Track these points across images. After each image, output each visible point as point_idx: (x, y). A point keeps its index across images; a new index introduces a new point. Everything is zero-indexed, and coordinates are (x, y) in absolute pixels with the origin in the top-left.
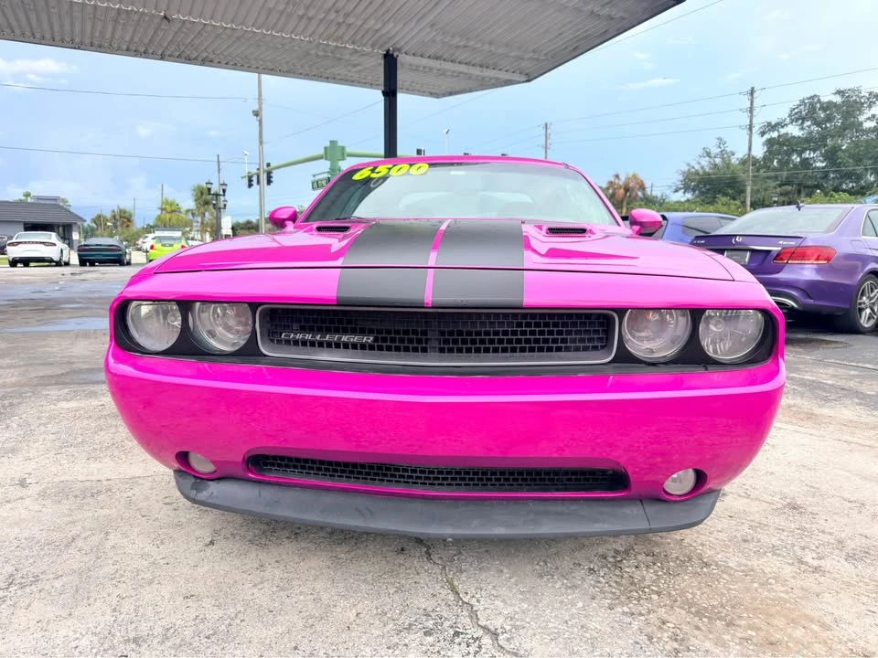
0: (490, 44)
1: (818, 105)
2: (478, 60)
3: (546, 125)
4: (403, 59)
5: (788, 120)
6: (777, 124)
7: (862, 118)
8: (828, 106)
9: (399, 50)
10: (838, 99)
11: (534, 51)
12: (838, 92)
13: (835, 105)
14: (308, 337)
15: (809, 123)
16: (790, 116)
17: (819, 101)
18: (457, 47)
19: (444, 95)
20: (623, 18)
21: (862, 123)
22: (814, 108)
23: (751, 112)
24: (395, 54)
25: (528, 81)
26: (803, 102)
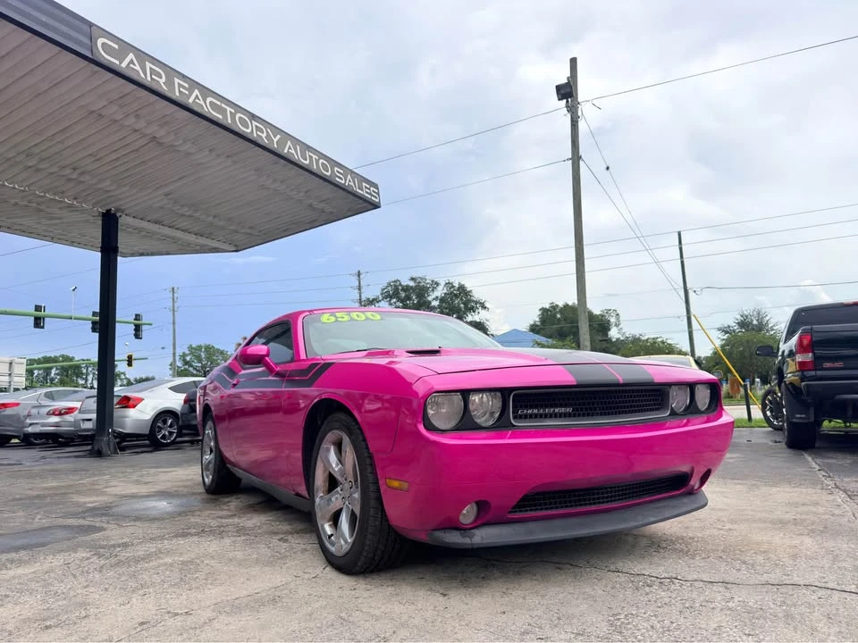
0: (214, 217)
1: (400, 288)
2: (195, 229)
3: (173, 289)
4: (124, 220)
5: (381, 298)
6: (373, 300)
7: (430, 298)
8: (406, 289)
9: (122, 211)
10: (412, 284)
11: (251, 228)
12: (412, 279)
13: (412, 287)
14: (535, 411)
15: (394, 300)
16: (382, 294)
17: (400, 284)
18: (183, 215)
19: (133, 255)
20: (331, 213)
21: (430, 302)
22: (398, 289)
23: (360, 289)
24: (118, 215)
25: (237, 251)
26: (389, 285)
